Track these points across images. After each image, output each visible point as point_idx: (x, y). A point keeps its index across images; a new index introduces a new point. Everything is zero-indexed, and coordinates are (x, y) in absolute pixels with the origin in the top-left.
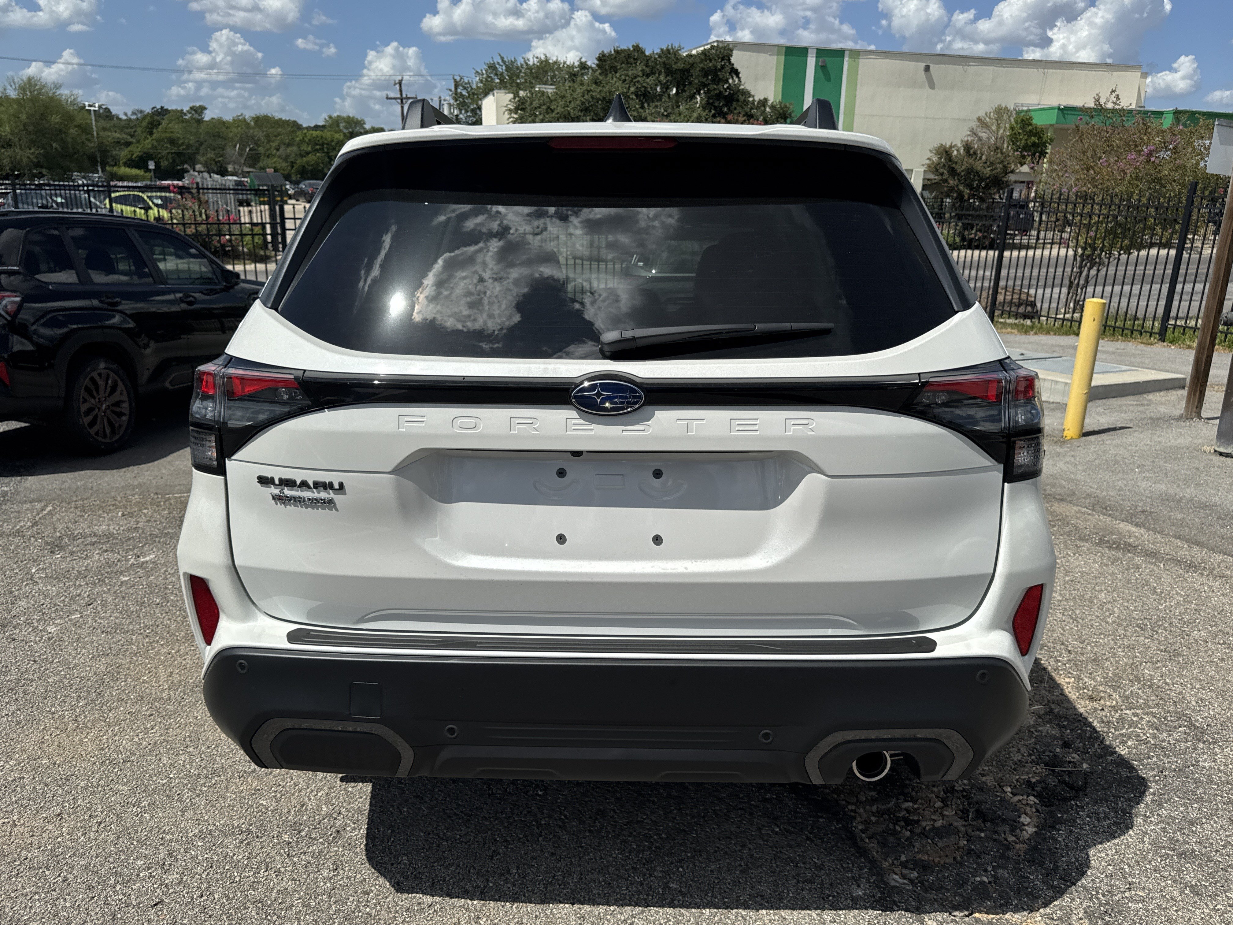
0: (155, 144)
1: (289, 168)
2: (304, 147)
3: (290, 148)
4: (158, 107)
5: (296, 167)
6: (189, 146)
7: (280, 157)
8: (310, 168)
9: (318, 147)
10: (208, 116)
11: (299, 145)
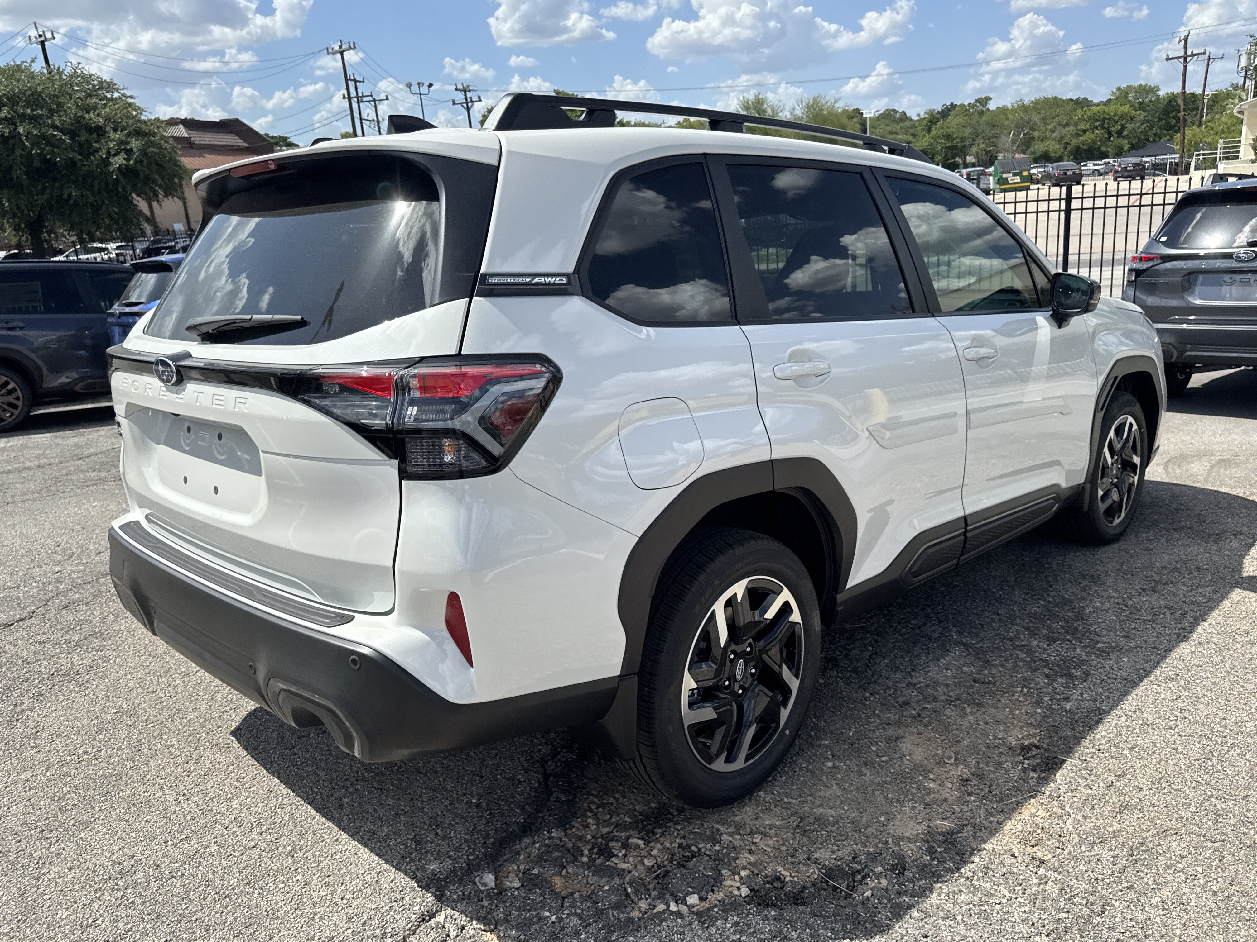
0: (932, 141)
1: (1062, 150)
2: (1082, 126)
3: (1067, 129)
4: (948, 104)
5: (1069, 147)
6: (963, 140)
7: (1054, 139)
8: (1085, 147)
9: (1097, 124)
10: (992, 106)
11: (1076, 124)
